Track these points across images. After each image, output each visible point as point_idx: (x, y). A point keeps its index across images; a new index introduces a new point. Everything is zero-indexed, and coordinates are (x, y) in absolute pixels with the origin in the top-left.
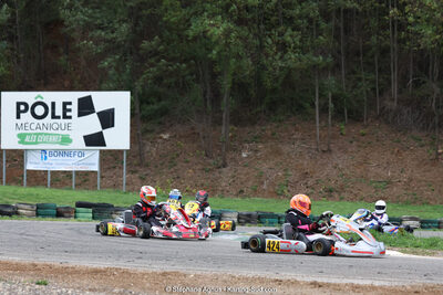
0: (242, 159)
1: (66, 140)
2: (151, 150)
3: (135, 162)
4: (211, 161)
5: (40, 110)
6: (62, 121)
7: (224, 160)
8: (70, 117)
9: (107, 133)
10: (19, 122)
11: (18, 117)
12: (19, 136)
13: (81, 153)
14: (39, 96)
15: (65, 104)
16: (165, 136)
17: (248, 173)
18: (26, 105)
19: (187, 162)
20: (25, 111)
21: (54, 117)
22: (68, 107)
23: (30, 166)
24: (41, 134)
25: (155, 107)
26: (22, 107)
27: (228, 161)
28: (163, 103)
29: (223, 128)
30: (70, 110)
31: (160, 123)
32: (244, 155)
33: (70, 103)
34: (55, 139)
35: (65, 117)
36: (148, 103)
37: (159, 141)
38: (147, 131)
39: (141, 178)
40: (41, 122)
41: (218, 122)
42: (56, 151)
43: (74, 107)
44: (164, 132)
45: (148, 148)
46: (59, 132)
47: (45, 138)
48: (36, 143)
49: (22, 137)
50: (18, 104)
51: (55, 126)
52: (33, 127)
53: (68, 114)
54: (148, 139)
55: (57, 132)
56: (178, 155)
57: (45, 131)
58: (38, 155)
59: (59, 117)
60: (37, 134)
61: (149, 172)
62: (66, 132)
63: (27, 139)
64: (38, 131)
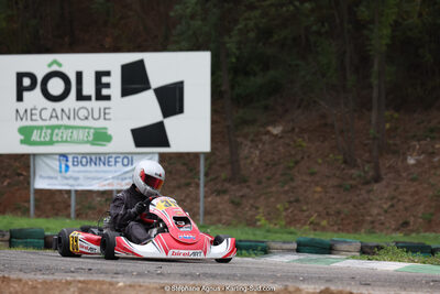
0: (408, 167)
1: (102, 137)
2: (251, 154)
3: (223, 175)
4: (355, 172)
5: (56, 86)
6: (94, 104)
7: (377, 168)
8: (108, 98)
9: (171, 124)
10: (21, 106)
11: (20, 98)
12: (22, 130)
13: (128, 158)
14: (55, 62)
15: (99, 75)
16: (276, 130)
17: (416, 192)
18: (32, 77)
19: (312, 174)
20: (32, 87)
21: (80, 97)
22: (105, 80)
23: (40, 183)
24: (59, 127)
25: (259, 80)
26: (27, 82)
27: (383, 171)
28: (272, 73)
29: (374, 116)
30: (108, 86)
31: (266, 108)
32: (411, 161)
33: (108, 74)
34: (81, 135)
35: (100, 97)
36: (247, 74)
37: (266, 138)
38: (245, 122)
39: (233, 202)
40: (58, 106)
41: (365, 105)
42: (84, 155)
43: (115, 80)
44: (273, 123)
45: (246, 151)
46: (90, 123)
47: (66, 134)
48: (51, 143)
49: (26, 133)
50: (20, 76)
51: (83, 113)
52: (46, 114)
53: (105, 92)
54: (246, 136)
55: (85, 123)
56: (297, 163)
57: (65, 122)
58: (55, 164)
59: (88, 98)
60: (52, 128)
61: (246, 191)
62: (101, 124)
63: (35, 137)
64: (54, 122)
